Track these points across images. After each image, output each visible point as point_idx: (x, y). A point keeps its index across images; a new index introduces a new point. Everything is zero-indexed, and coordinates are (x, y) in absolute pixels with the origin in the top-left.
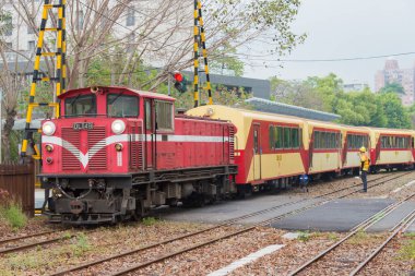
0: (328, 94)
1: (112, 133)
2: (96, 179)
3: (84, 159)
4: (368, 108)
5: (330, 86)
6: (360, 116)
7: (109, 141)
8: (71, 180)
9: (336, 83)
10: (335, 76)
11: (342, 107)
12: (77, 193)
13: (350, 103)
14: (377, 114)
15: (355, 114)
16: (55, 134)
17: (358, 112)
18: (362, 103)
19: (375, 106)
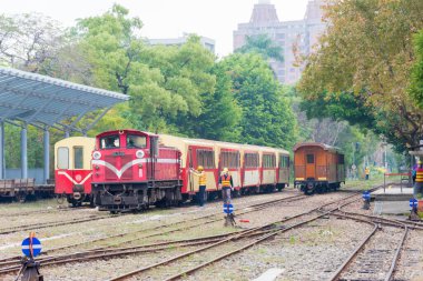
0: (108, 49)
1: (136, 158)
2: (127, 185)
3: (119, 174)
4: (197, 81)
5: (114, 31)
6: (179, 99)
7: (134, 162)
8: (111, 185)
9: (127, 26)
10: (125, 12)
11: (139, 80)
12: (114, 193)
13: (157, 71)
14: (217, 96)
15: (167, 95)
16: (101, 159)
17: (174, 89)
18: (185, 70)
19: (213, 77)
